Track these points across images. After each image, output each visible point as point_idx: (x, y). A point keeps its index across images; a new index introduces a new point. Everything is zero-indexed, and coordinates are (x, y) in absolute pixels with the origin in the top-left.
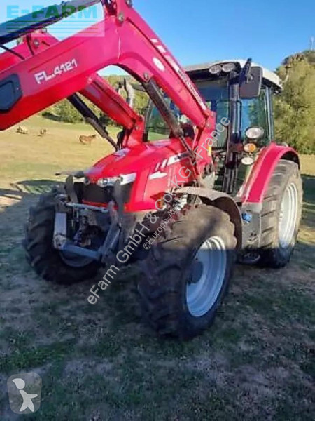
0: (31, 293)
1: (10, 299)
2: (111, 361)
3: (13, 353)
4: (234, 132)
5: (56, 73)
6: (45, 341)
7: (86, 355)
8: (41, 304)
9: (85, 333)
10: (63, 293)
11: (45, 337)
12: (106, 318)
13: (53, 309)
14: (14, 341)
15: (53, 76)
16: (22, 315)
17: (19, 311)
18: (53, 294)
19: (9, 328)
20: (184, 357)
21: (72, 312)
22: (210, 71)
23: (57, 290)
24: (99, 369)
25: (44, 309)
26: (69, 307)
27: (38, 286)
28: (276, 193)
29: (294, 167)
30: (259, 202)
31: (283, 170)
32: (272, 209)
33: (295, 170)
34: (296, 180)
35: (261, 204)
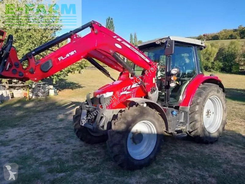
0: (75, 146)
1: (65, 148)
2: (93, 174)
3: (57, 167)
4: (168, 71)
6: (71, 164)
7: (84, 171)
8: (76, 151)
9: (89, 163)
10: (88, 147)
11: (72, 163)
12: (101, 159)
13: (80, 153)
14: (59, 163)
16: (67, 154)
17: (66, 152)
18: (84, 147)
19: (60, 158)
20: (126, 177)
21: (88, 155)
22: (156, 43)
23: (86, 146)
24: (87, 176)
25: (76, 153)
26: (87, 153)
27: (79, 144)
28: (198, 101)
29: (215, 87)
30: (188, 106)
31: (204, 89)
32: (196, 110)
33: (216, 89)
34: (217, 94)
35: (189, 107)
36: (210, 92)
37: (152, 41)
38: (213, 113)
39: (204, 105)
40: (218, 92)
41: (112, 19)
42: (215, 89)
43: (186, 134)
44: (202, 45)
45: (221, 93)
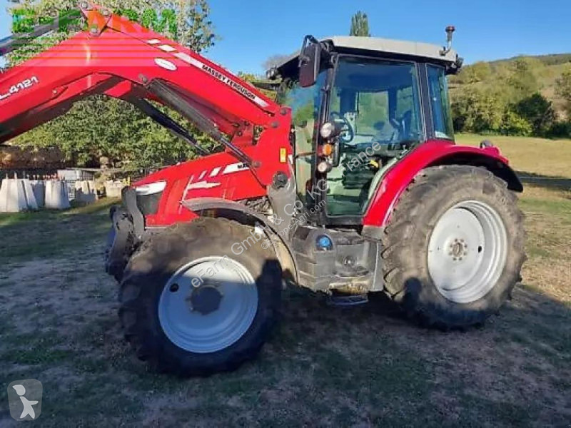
5: (11, 91)
15: (9, 94)
28: (414, 213)
29: (477, 176)
30: (380, 224)
31: (437, 179)
32: (405, 236)
33: (480, 181)
34: (485, 196)
35: (384, 226)
36: (457, 189)
37: (291, 56)
38: (480, 249)
39: (431, 224)
40: (488, 189)
41: (365, 16)
42: (477, 183)
43: (365, 300)
44: (443, 58)
45: (498, 193)
